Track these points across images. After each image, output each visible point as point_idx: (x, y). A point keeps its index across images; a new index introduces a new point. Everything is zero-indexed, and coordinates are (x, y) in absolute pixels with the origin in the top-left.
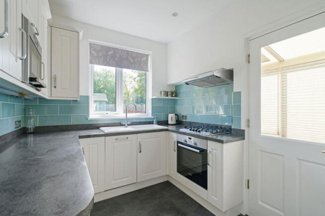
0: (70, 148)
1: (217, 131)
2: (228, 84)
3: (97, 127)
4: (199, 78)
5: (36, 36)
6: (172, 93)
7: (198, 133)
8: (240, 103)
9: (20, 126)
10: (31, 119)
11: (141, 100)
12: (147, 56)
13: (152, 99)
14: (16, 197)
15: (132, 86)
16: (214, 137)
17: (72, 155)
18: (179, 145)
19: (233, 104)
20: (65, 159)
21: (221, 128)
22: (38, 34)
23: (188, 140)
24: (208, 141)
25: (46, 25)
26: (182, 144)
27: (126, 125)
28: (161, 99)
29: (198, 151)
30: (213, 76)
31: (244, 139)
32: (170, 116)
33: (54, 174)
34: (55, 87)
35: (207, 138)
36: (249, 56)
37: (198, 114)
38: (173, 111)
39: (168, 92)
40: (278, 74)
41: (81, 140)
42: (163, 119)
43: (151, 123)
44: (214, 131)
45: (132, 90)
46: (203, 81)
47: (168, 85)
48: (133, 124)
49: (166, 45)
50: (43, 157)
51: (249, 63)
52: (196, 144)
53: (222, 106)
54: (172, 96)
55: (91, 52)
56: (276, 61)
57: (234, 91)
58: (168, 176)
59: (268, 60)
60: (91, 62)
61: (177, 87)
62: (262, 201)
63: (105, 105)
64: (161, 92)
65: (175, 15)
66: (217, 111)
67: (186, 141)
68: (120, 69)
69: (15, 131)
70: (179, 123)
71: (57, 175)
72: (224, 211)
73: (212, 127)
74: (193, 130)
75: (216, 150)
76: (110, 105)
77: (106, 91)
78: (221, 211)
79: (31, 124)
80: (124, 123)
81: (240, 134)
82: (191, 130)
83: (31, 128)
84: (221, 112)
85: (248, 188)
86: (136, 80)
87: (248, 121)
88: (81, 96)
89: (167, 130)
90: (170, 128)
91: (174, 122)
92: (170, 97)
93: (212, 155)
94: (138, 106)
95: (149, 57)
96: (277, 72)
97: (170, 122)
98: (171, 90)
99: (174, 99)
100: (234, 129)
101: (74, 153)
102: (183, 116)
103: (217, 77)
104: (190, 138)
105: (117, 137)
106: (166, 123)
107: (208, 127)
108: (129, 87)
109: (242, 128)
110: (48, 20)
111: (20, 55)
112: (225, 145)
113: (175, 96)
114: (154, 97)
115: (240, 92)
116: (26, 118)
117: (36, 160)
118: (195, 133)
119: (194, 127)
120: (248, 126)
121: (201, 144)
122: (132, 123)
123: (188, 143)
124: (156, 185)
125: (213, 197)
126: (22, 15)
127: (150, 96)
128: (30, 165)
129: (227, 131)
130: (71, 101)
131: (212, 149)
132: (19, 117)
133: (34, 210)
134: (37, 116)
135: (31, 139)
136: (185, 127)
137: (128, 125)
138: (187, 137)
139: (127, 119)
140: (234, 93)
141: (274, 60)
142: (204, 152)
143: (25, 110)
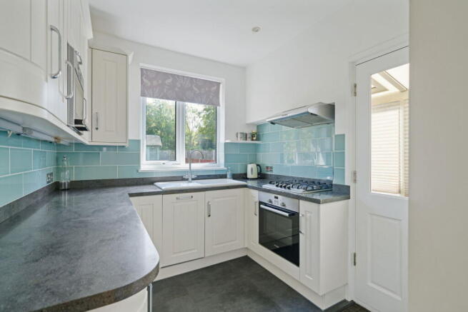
0: (120, 208)
1: (313, 187)
2: (328, 124)
3: (150, 182)
4: (288, 115)
5: (80, 66)
6: (253, 136)
7: (287, 191)
8: (344, 149)
9: (52, 180)
10: (65, 171)
11: (210, 144)
12: (218, 84)
13: (226, 144)
14: (72, 259)
15: (196, 124)
16: (310, 196)
17: (126, 217)
18: (262, 206)
19: (334, 151)
20: (117, 221)
21: (319, 183)
22: (81, 63)
23: (273, 200)
24: (301, 201)
25: (87, 47)
26: (266, 205)
27: (190, 179)
28: (238, 144)
29: (287, 214)
30: (308, 112)
31: (349, 198)
32: (250, 167)
33: (108, 238)
34: (97, 129)
35: (298, 197)
36: (355, 86)
37: (289, 165)
38: (254, 160)
39: (246, 135)
40: (399, 109)
41: (132, 199)
42: (239, 171)
43: (224, 176)
44: (309, 188)
45: (196, 130)
46: (293, 119)
47: (248, 124)
48: (199, 178)
49: (243, 69)
50: (89, 219)
51: (355, 95)
52: (284, 206)
53: (322, 153)
54: (253, 140)
55: (142, 80)
56: (397, 90)
57: (336, 133)
58: (247, 249)
59: (386, 90)
60: (143, 94)
61: (259, 126)
62: (372, 282)
63: (159, 151)
64: (237, 134)
65: (256, 30)
66: (315, 161)
67: (271, 201)
68: (181, 103)
69: (47, 187)
70: (262, 177)
71: (113, 239)
72: (321, 294)
73: (306, 182)
74: (281, 187)
75: (311, 213)
76: (165, 151)
77: (159, 132)
78: (317, 294)
79: (65, 178)
80: (186, 177)
81: (343, 192)
82: (277, 186)
83: (65, 183)
84: (321, 162)
85: (355, 264)
86: (202, 115)
87: (355, 173)
88: (130, 140)
89: (245, 186)
90: (250, 183)
91: (255, 176)
92: (249, 141)
93: (306, 220)
94: (205, 152)
95: (221, 86)
96: (398, 107)
97: (249, 176)
98: (250, 132)
99: (255, 144)
100: (336, 185)
101: (126, 214)
102: (267, 168)
103: (312, 114)
104: (276, 198)
105: (177, 195)
106: (243, 177)
107: (301, 182)
108: (191, 126)
109: (346, 184)
110: (88, 41)
111: (66, 94)
112: (322, 206)
113: (256, 140)
114: (227, 141)
115: (344, 135)
116: (59, 170)
117: (82, 222)
118: (283, 190)
119: (283, 183)
120: (355, 181)
121: (290, 205)
122: (198, 176)
123: (273, 204)
124: (231, 261)
125: (307, 276)
126: (68, 44)
127: (221, 139)
128: (77, 227)
129: (327, 187)
130: (116, 146)
131: (306, 211)
132: (51, 169)
133: (97, 272)
134: (72, 168)
135: (65, 197)
136: (270, 183)
137: (193, 179)
138: (272, 196)
139: (191, 171)
140: (336, 136)
141: (392, 90)
142: (294, 216)
143: (58, 160)
